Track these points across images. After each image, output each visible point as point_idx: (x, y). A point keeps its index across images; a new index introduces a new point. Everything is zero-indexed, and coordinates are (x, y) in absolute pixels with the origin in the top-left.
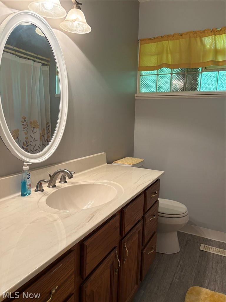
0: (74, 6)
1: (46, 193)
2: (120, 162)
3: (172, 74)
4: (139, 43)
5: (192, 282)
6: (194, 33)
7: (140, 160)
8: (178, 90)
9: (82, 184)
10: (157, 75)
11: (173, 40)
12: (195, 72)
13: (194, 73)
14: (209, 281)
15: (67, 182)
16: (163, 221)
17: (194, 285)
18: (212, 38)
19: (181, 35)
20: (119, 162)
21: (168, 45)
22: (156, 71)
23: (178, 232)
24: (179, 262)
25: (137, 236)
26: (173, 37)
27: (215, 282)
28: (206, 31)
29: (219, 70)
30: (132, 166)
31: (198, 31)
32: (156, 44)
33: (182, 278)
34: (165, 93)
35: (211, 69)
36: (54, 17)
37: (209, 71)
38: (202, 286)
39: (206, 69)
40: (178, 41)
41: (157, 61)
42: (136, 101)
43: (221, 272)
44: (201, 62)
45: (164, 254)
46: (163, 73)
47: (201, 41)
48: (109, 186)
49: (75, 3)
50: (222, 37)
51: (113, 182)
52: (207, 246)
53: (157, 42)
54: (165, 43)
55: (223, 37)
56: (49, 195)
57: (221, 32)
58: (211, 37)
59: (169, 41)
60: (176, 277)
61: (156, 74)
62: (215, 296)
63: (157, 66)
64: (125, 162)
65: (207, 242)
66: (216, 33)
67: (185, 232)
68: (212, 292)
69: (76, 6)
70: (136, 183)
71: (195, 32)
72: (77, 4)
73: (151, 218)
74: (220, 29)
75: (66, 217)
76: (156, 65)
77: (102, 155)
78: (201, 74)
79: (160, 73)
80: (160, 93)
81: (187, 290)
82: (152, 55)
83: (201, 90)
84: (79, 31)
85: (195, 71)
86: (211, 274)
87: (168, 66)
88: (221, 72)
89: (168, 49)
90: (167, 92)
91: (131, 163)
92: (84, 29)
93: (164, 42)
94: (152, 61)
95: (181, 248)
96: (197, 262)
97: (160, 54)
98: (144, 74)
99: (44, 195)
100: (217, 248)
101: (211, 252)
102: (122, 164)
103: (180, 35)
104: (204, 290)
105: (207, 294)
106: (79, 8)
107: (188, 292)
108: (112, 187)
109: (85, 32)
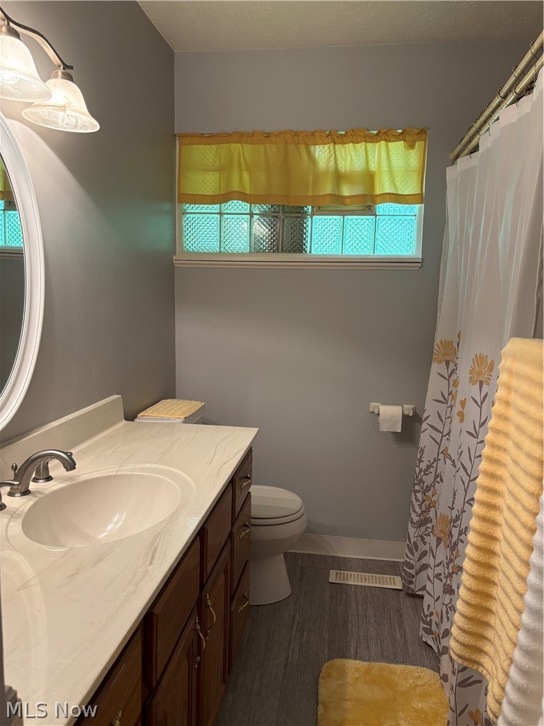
0: (57, 73)
1: (15, 513)
2: (155, 414)
3: (252, 215)
4: (177, 142)
5: (326, 652)
6: (294, 136)
7: (197, 405)
8: (266, 250)
9: (89, 478)
10: (221, 214)
11: (252, 143)
12: (300, 215)
13: (297, 215)
14: (357, 643)
15: (52, 479)
16: (260, 534)
17: (330, 658)
18: (329, 148)
19: (268, 136)
20: (153, 413)
21: (241, 154)
22: (217, 206)
23: (286, 554)
24: (294, 616)
25: (223, 576)
26: (252, 138)
27: (368, 642)
28: (317, 134)
29: (345, 213)
30: (184, 422)
31: (303, 132)
32: (215, 148)
33: (304, 649)
34: (238, 254)
35: (329, 211)
36: (16, 97)
37: (325, 215)
38: (344, 655)
39: (320, 210)
40: (261, 147)
41: (218, 185)
42: (175, 269)
43: (375, 621)
44: (311, 194)
45: (260, 607)
46: (233, 211)
47: (309, 152)
48: (156, 475)
49: (59, 66)
50: (347, 148)
51: (161, 467)
52: (342, 572)
53: (218, 143)
54: (236, 148)
55: (349, 148)
56: (23, 515)
57: (345, 139)
58: (326, 147)
59: (244, 145)
60: (293, 649)
61: (218, 213)
62: (374, 672)
63: (219, 195)
64: (167, 413)
65: (341, 564)
66: (337, 140)
67: (295, 551)
68: (366, 664)
69: (63, 73)
70: (211, 462)
71: (296, 132)
72: (64, 69)
73: (241, 534)
74: (343, 133)
75: (98, 562)
76: (216, 194)
77: (113, 401)
78: (311, 218)
79: (226, 211)
80: (228, 254)
81: (320, 672)
82: (206, 170)
83: (313, 252)
84: (65, 126)
85: (299, 213)
86: (358, 627)
87: (243, 197)
88: (349, 217)
89: (243, 162)
90: (242, 254)
91: (180, 415)
92: (80, 122)
93: (233, 146)
94: (208, 183)
95: (292, 587)
96: (328, 609)
97: (224, 169)
98: (191, 211)
99: (12, 516)
100: (360, 574)
101: (350, 583)
102: (160, 419)
103: (266, 135)
104: (352, 664)
105: (357, 670)
106: (70, 78)
107: (321, 675)
108: (162, 477)
109: (81, 128)
